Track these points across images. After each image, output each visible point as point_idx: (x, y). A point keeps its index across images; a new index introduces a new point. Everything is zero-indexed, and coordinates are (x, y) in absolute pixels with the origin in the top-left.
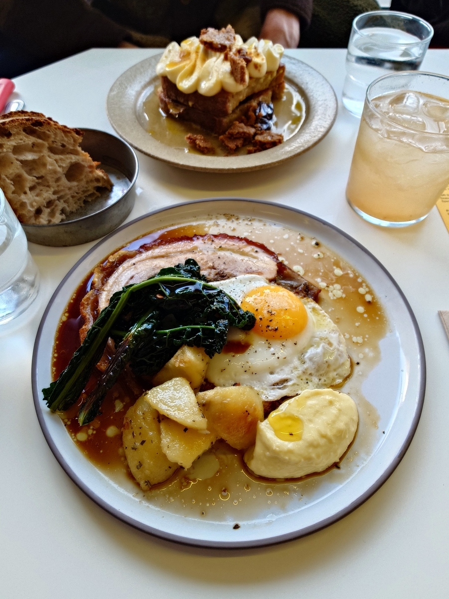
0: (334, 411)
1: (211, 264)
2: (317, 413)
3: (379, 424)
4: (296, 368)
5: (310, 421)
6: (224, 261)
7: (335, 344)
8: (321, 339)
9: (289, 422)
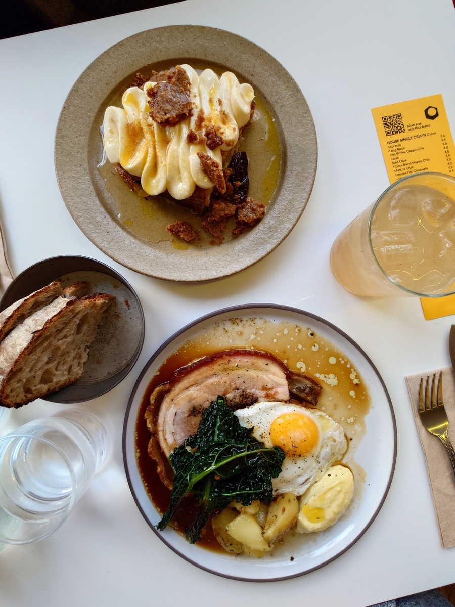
0: (341, 496)
1: (234, 386)
2: (332, 501)
3: (366, 479)
4: (314, 469)
5: (329, 507)
6: (243, 380)
7: (337, 439)
8: (328, 439)
9: (316, 511)
